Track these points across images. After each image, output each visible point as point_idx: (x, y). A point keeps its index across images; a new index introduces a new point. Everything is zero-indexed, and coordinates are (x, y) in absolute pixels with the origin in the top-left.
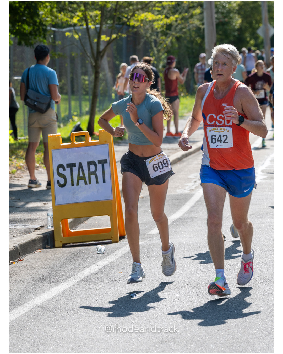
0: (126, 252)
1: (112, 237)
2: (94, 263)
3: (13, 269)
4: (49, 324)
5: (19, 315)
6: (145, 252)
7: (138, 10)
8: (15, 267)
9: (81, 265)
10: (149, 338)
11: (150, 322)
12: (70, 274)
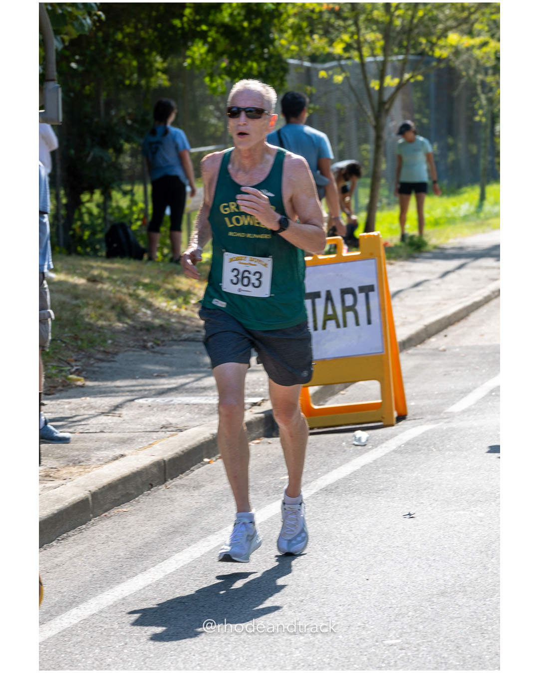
0: (404, 442)
1: (383, 418)
2: (347, 460)
3: (208, 472)
4: (257, 564)
5: (208, 550)
6: (435, 442)
8: (212, 469)
9: (324, 465)
10: (422, 587)
11: (428, 559)
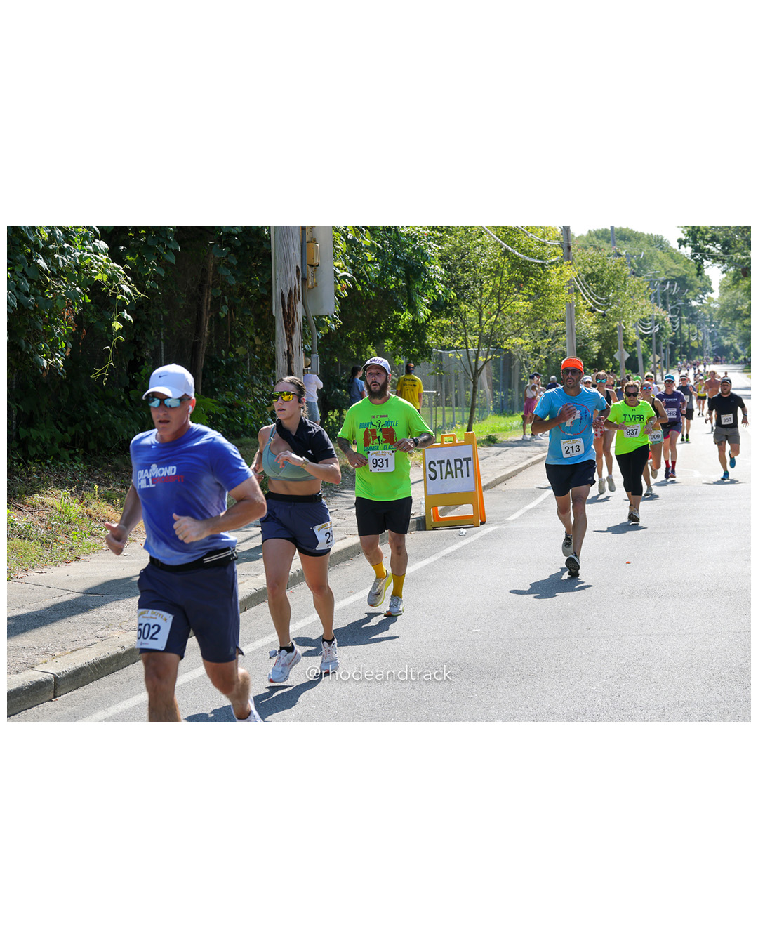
0: (483, 534)
1: (474, 523)
2: (455, 543)
6: (500, 535)
7: (509, 336)
9: (444, 545)
12: (434, 551)
